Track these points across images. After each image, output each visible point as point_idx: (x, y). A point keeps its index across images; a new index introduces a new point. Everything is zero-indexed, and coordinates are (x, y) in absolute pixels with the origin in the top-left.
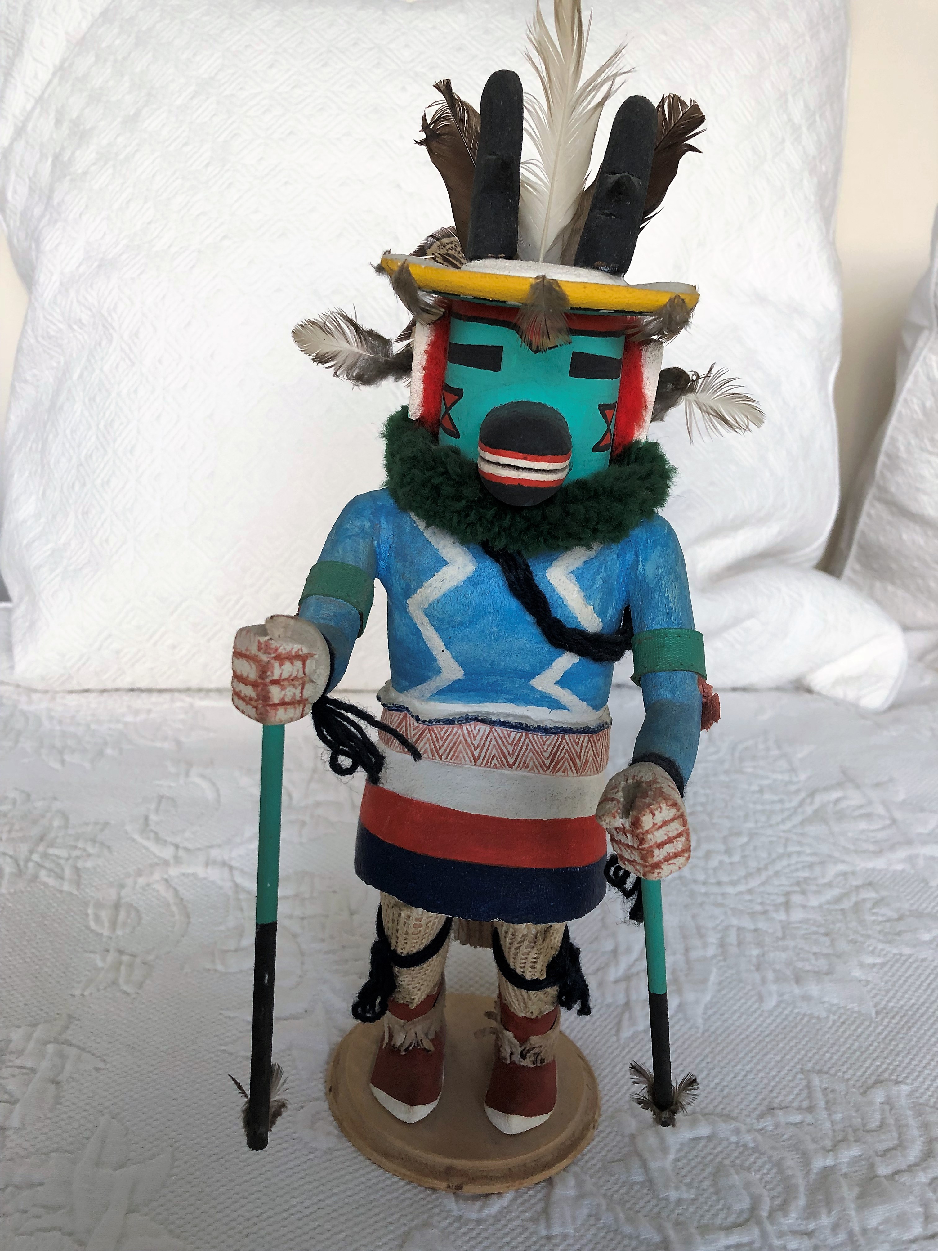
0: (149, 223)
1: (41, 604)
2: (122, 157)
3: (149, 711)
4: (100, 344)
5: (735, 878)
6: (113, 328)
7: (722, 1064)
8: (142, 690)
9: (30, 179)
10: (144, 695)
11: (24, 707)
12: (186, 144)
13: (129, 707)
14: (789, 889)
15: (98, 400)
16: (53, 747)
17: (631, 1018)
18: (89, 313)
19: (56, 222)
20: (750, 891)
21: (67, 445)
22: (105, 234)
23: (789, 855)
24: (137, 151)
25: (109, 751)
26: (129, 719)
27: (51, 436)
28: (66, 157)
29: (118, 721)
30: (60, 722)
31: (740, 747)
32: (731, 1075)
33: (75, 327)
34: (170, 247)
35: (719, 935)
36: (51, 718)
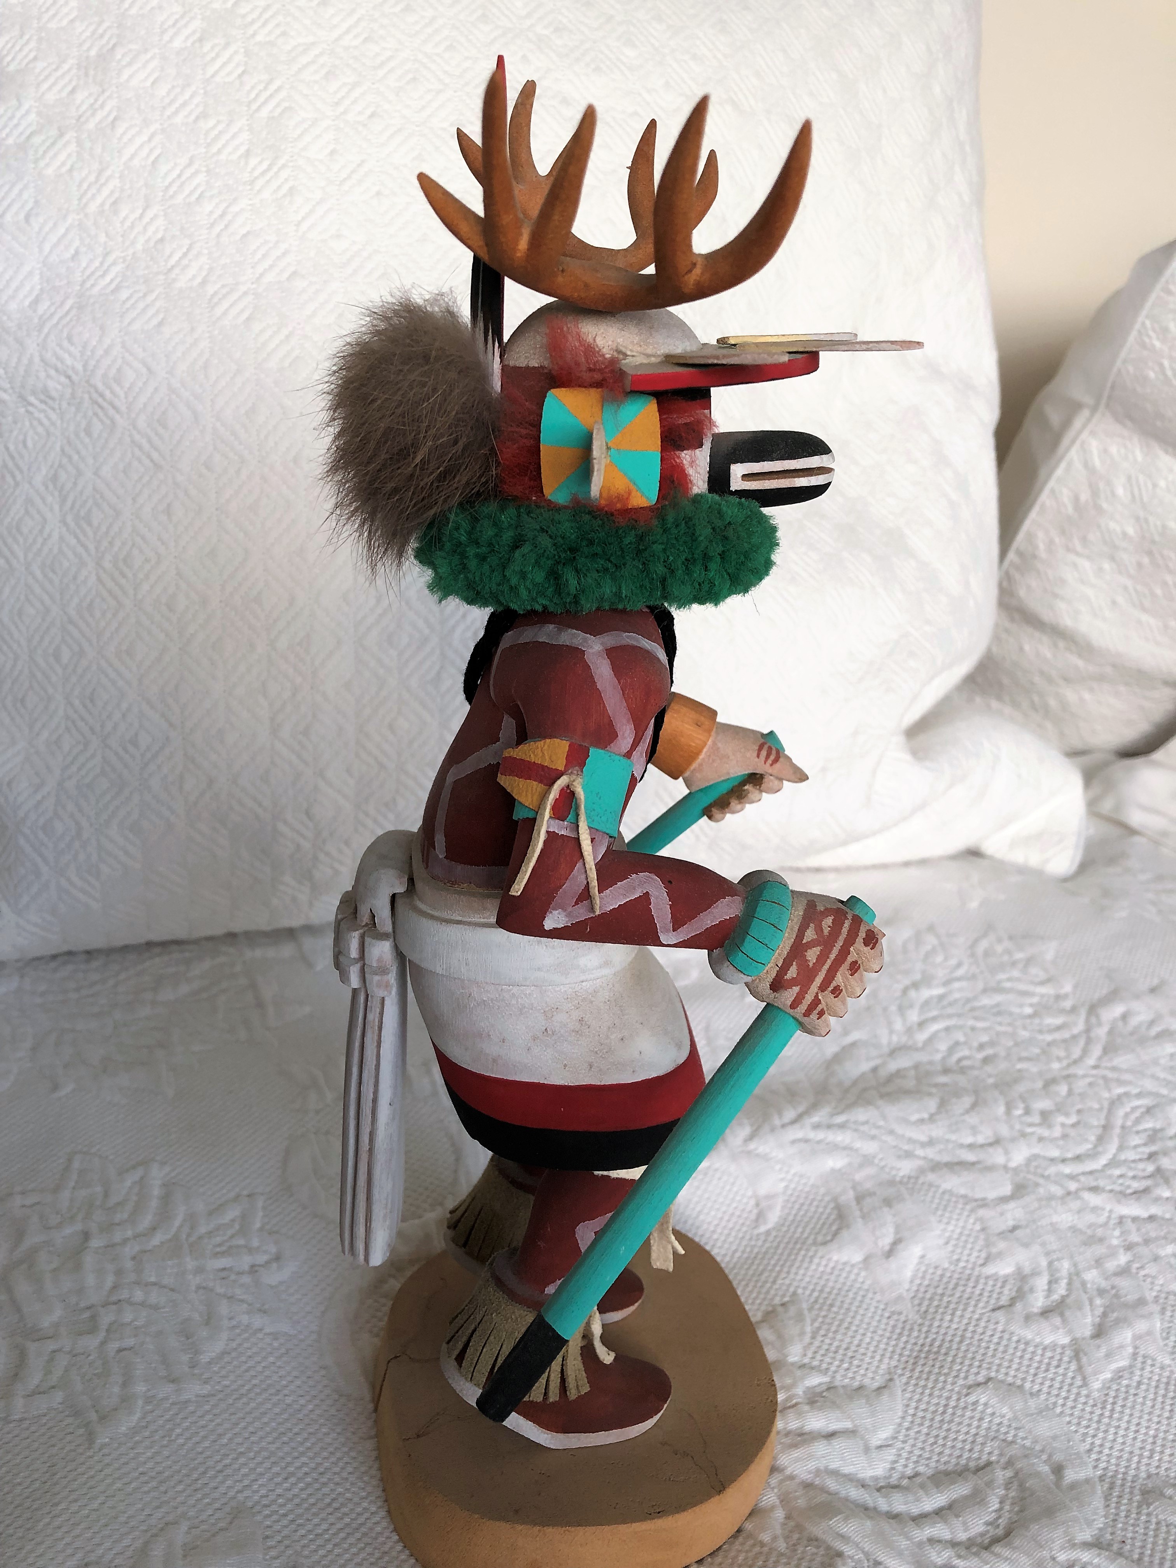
0: (160, 242)
2: (90, 125)
5: (1089, 1146)
6: (115, 407)
15: (94, 521)
18: (63, 379)
20: (1114, 1162)
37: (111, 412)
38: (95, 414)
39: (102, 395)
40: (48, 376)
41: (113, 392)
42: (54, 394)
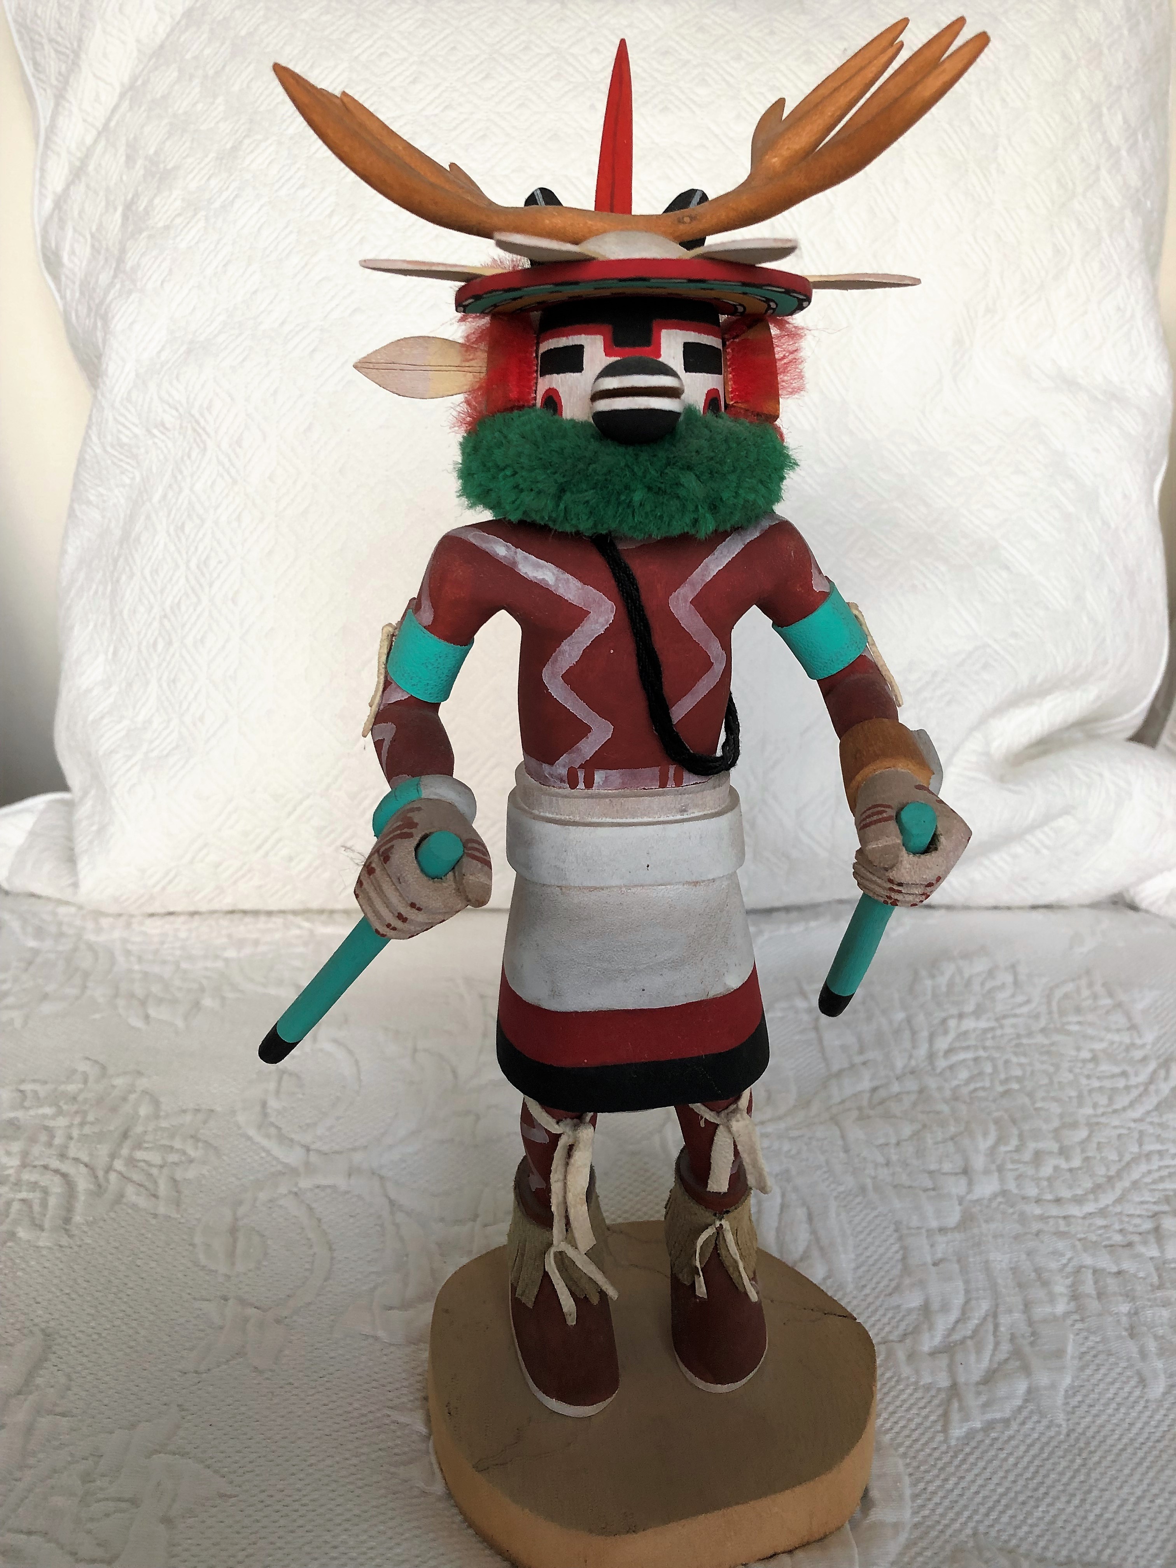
0: (255, 292)
1: (114, 802)
2: (217, 205)
3: (256, 942)
4: (189, 457)
5: (1079, 1192)
7: (1101, 1485)
8: (245, 912)
9: (93, 236)
10: (248, 919)
11: (91, 937)
12: (303, 186)
13: (229, 936)
14: (1156, 1208)
15: (187, 530)
16: (132, 995)
17: (961, 1409)
18: (174, 413)
19: (130, 292)
20: (1102, 1212)
21: (147, 590)
22: (194, 309)
23: (1148, 1156)
24: (236, 196)
25: (208, 1002)
26: (231, 953)
27: (124, 578)
28: (142, 205)
29: (217, 957)
30: (140, 959)
31: (1058, 994)
32: (1118, 1502)
33: (155, 431)
34: (283, 323)
35: (1069, 1281)
36: (128, 953)
37: (204, 437)
38: (194, 439)
39: (197, 422)
41: (206, 421)
42: (168, 425)
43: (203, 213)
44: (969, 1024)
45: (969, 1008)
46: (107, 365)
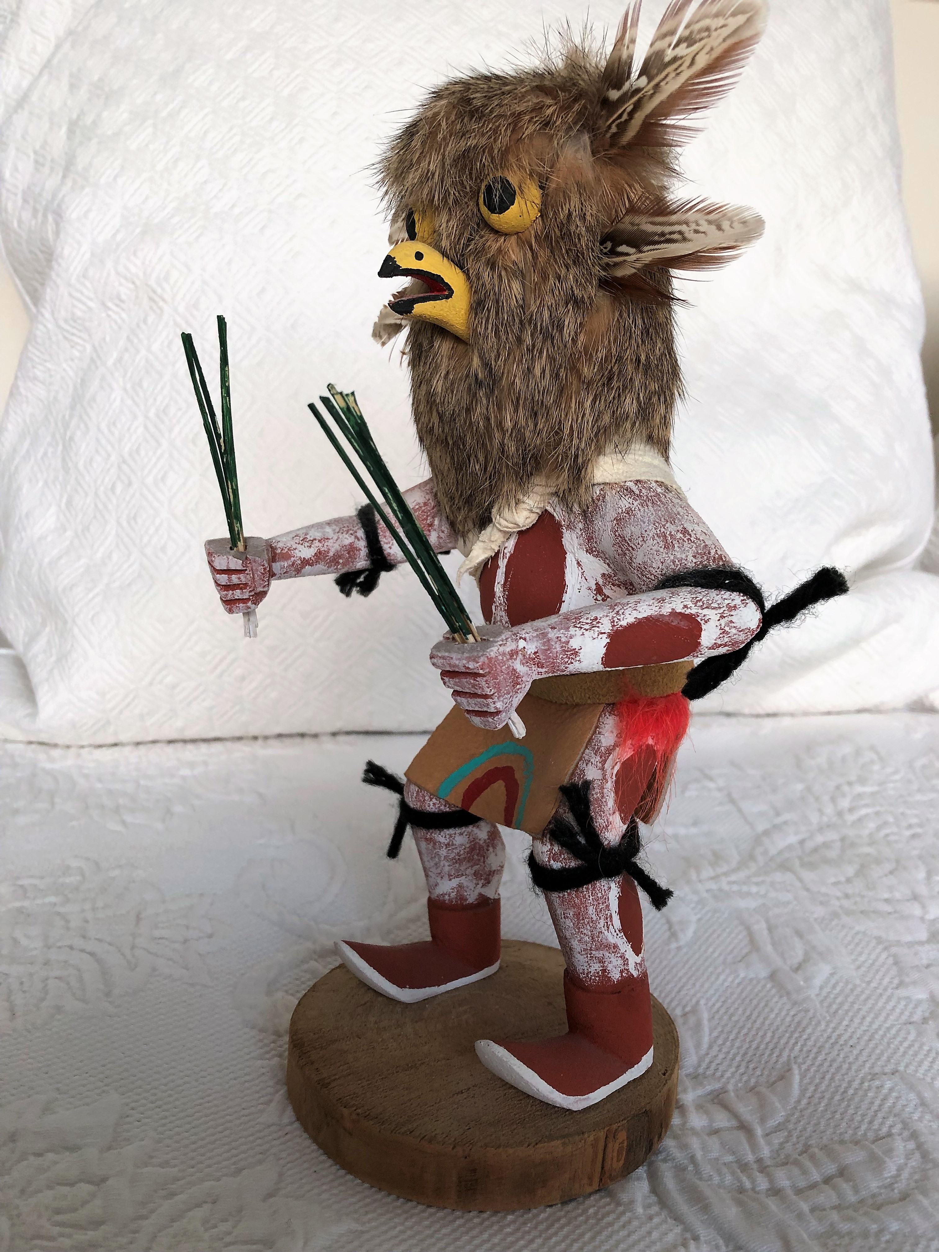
0: (205, 182)
1: (76, 630)
2: (164, 114)
3: (205, 763)
4: (145, 321)
6: (164, 300)
8: (185, 741)
11: (46, 765)
12: (243, 98)
13: (178, 760)
15: (145, 384)
16: (102, 807)
18: (131, 286)
19: (83, 188)
21: (104, 442)
22: (147, 198)
24: (182, 108)
25: (178, 809)
27: (79, 433)
28: (89, 120)
29: (172, 775)
33: (110, 304)
34: (233, 206)
36: (86, 776)
37: (161, 303)
38: (151, 308)
39: (154, 292)
40: (121, 284)
41: (163, 289)
42: (123, 297)
43: (150, 122)
44: (859, 789)
45: (853, 778)
46: (63, 248)
